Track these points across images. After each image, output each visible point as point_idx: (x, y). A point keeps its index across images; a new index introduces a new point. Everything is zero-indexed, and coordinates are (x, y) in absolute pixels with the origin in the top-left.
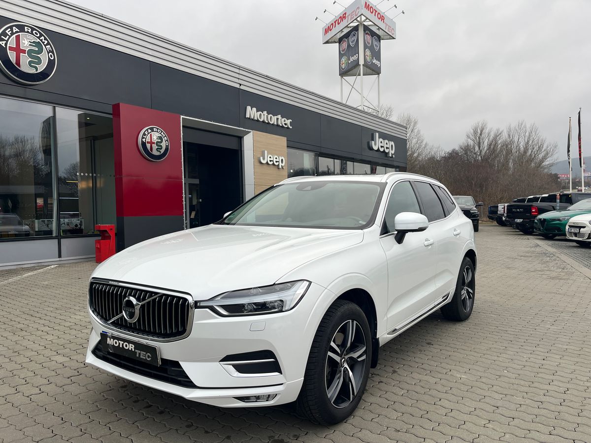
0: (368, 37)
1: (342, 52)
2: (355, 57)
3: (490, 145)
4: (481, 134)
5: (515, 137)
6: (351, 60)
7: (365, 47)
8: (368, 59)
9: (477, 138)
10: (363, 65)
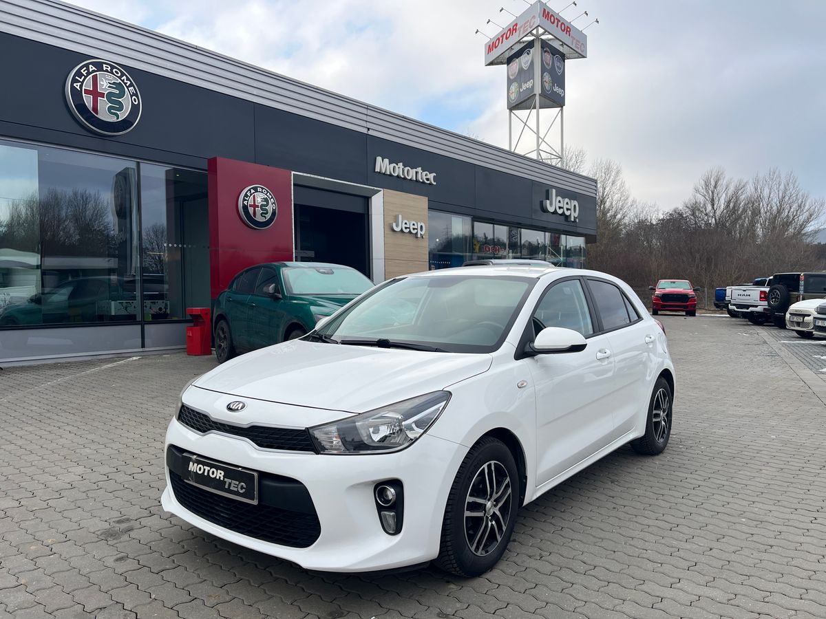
0: (548, 57)
1: (511, 77)
2: (529, 84)
3: (729, 202)
4: (715, 187)
5: (765, 191)
6: (524, 87)
7: (543, 70)
8: (547, 86)
9: (710, 192)
10: (540, 95)
